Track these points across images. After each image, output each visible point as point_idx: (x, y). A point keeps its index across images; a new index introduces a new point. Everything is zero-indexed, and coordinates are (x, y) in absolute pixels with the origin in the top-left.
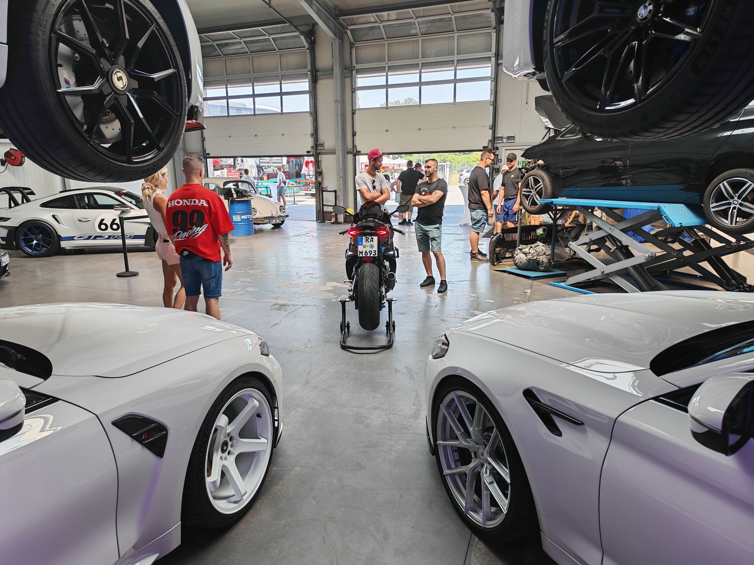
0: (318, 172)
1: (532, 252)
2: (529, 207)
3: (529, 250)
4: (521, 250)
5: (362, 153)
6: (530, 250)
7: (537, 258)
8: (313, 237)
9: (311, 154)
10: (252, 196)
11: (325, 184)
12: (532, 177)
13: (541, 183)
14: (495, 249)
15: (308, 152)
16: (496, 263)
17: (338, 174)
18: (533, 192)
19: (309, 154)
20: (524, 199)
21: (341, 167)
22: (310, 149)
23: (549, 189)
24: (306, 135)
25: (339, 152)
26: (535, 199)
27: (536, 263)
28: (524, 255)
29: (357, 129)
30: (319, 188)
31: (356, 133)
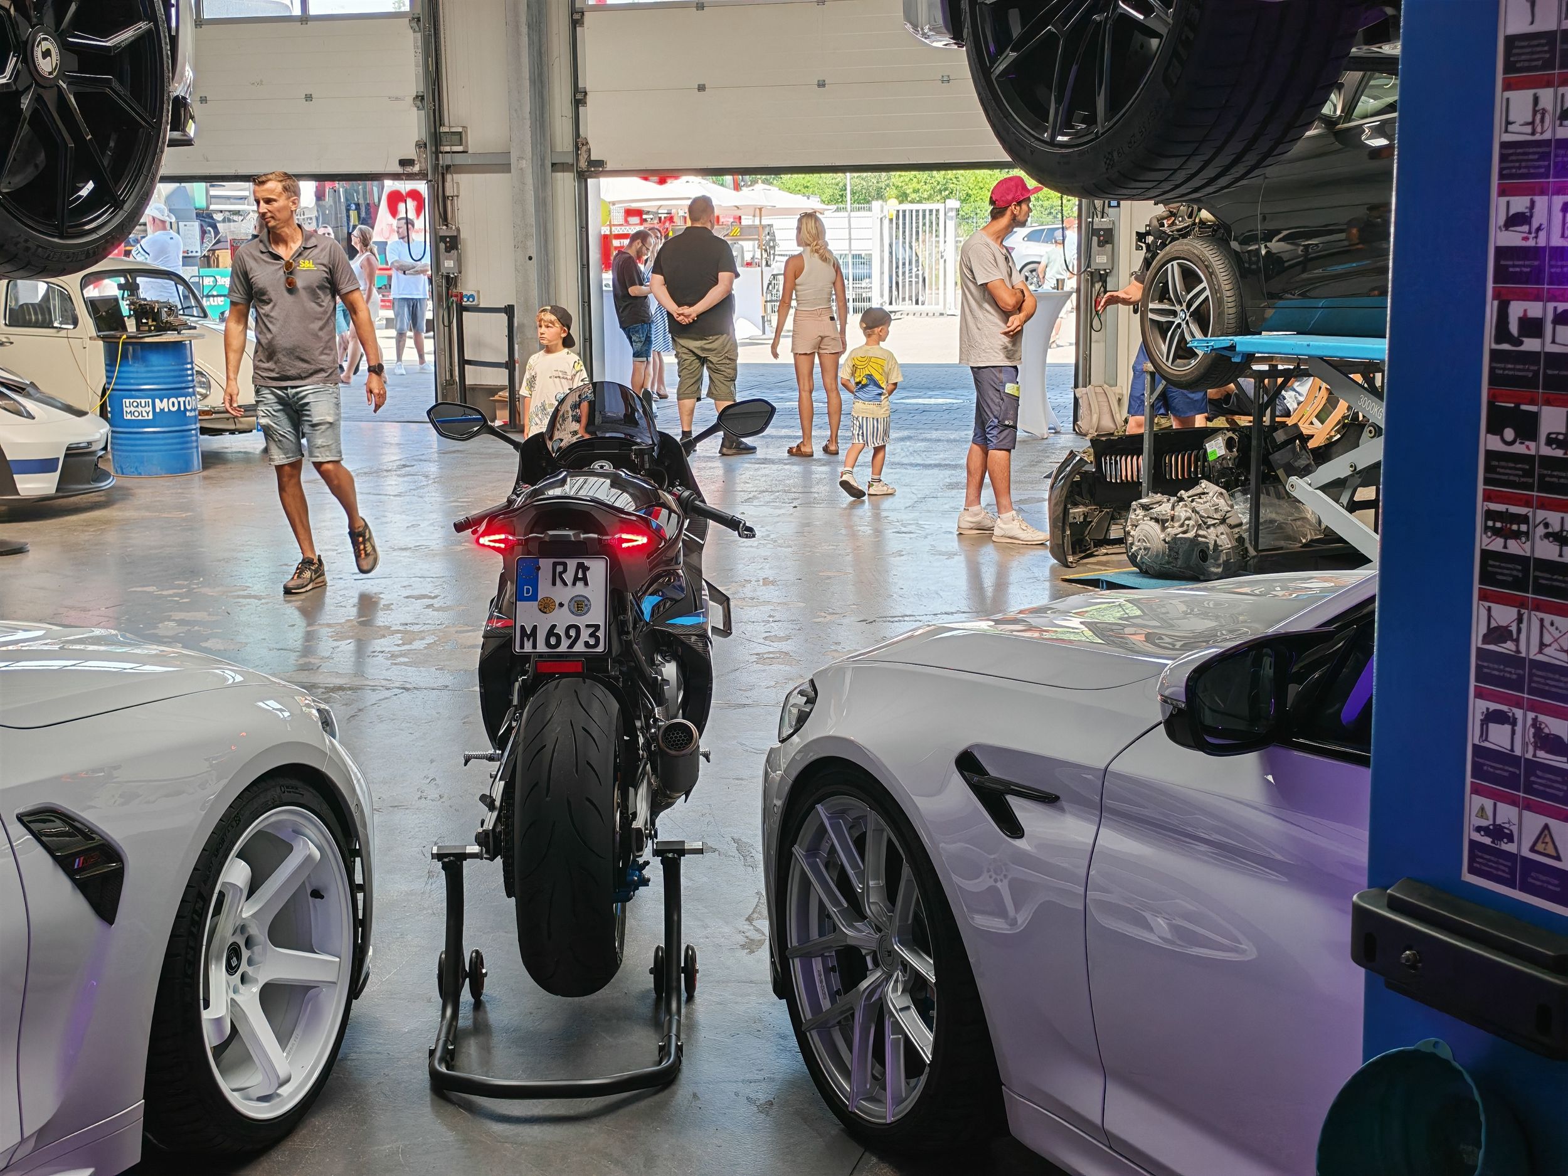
0: (443, 239)
1: (1183, 515)
2: (1169, 364)
3: (1173, 508)
4: (1146, 508)
5: (609, 167)
6: (1177, 509)
7: (1197, 536)
8: (427, 477)
9: (416, 169)
10: (195, 328)
11: (469, 286)
12: (1175, 263)
13: (1204, 284)
14: (1066, 512)
15: (403, 163)
16: (1070, 559)
17: (519, 245)
18: (1182, 316)
19: (409, 170)
20: (1155, 337)
21: (532, 220)
22: (411, 153)
23: (1230, 305)
24: (397, 99)
25: (524, 163)
26: (1188, 338)
27: (1196, 553)
28: (1157, 527)
29: (588, 81)
30: (447, 299)
31: (586, 93)
